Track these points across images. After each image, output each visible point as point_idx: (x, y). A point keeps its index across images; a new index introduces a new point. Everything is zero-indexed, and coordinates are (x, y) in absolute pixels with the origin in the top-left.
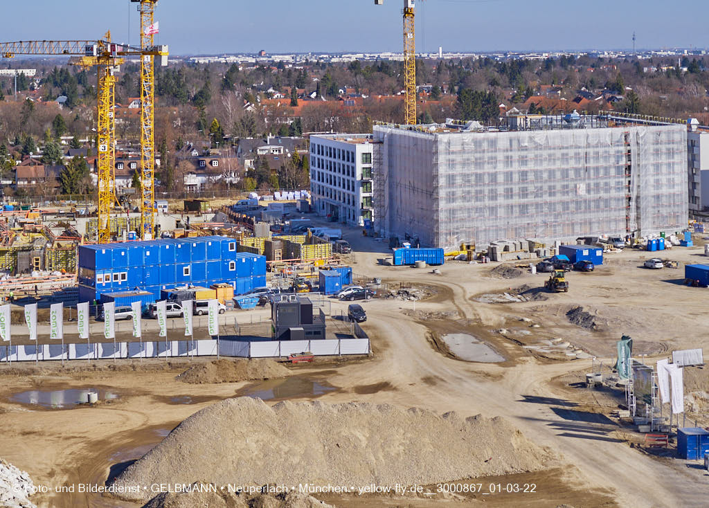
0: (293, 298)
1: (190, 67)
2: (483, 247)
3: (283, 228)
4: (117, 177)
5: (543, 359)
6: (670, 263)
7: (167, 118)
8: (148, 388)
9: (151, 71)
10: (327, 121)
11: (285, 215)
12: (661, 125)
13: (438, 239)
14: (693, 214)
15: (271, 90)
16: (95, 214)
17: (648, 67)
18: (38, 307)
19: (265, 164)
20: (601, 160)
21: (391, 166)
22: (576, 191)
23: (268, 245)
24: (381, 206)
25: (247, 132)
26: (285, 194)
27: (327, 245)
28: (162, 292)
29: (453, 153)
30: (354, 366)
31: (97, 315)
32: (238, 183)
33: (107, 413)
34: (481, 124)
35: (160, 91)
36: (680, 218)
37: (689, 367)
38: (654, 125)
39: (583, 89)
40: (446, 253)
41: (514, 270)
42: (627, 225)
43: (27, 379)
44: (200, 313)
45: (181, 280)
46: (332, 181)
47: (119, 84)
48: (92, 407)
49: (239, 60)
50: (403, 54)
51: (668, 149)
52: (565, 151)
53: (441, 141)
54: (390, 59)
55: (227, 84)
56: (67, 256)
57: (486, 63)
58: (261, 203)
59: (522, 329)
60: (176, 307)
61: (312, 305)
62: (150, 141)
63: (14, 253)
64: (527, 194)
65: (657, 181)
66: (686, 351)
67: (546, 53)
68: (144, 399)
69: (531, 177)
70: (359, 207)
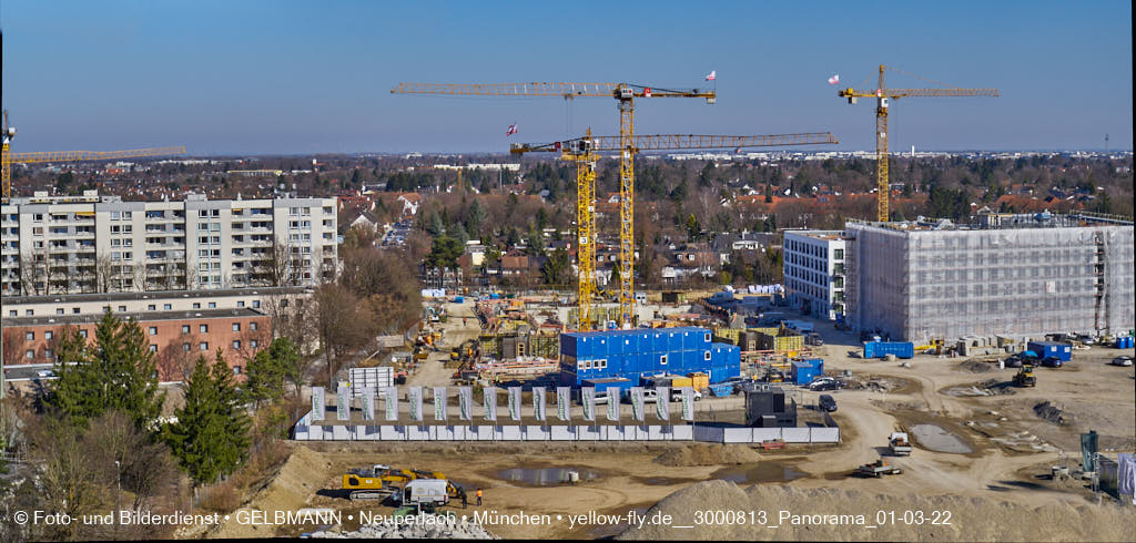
0: (766, 387)
1: (668, 163)
2: (952, 341)
3: (757, 321)
4: (597, 269)
5: (1009, 451)
7: (645, 212)
8: (627, 469)
9: (630, 167)
10: (800, 218)
11: (759, 308)
13: (908, 334)
15: (746, 187)
16: (576, 304)
18: (523, 390)
19: (740, 258)
20: (1072, 259)
21: (862, 261)
22: (1045, 289)
23: (742, 336)
24: (853, 301)
25: (723, 228)
26: (759, 287)
27: (799, 337)
28: (640, 378)
29: (924, 250)
30: (825, 453)
31: (576, 399)
32: (715, 275)
33: (587, 491)
34: (952, 222)
35: (639, 186)
38: (1125, 224)
39: (1055, 188)
40: (915, 347)
41: (982, 365)
42: (1096, 322)
43: (511, 457)
44: (677, 400)
45: (659, 369)
46: (805, 276)
47: (599, 180)
48: (574, 486)
49: (716, 157)
50: (876, 153)
52: (1035, 250)
53: (912, 238)
54: (863, 157)
56: (549, 343)
57: (958, 161)
58: (736, 296)
59: (989, 422)
60: (653, 393)
61: (784, 394)
62: (629, 235)
63: (500, 339)
64: (997, 291)
67: (1017, 152)
68: (622, 479)
69: (1001, 274)
70: (831, 302)
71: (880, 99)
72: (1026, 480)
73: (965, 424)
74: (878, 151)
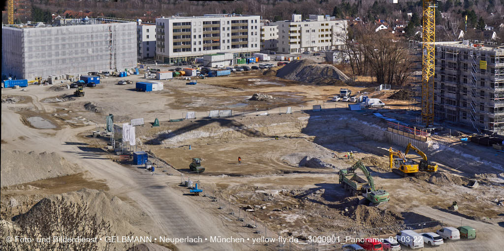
2: (46, 78)
5: (74, 126)
6: (129, 82)
12: (125, 22)
13: (25, 76)
14: (139, 60)
20: (99, 38)
22: (88, 52)
29: (31, 36)
34: (44, 23)
36: (134, 62)
37: (138, 126)
38: (122, 22)
40: (28, 81)
41: (60, 88)
42: (110, 66)
51: (129, 33)
52: (82, 35)
53: (25, 31)
59: (64, 113)
64: (65, 54)
65: (124, 47)
66: (137, 119)
69: (67, 46)
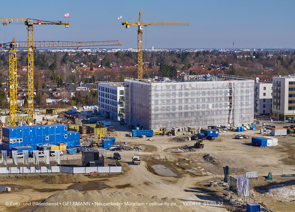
0: (91, 150)
1: (48, 53)
2: (169, 129)
3: (87, 121)
4: (18, 99)
5: (193, 175)
6: (246, 136)
7: (39, 75)
8: (31, 186)
9: (32, 55)
10: (105, 77)
11: (88, 116)
12: (244, 80)
13: (151, 126)
14: (256, 116)
15: (82, 64)
16: (9, 114)
17: (239, 56)
19: (79, 95)
20: (219, 94)
21: (132, 96)
22: (208, 107)
23: (80, 128)
24: (128, 112)
25: (72, 81)
26: (88, 107)
27: (105, 128)
28: (37, 146)
29: (157, 91)
30: (116, 177)
31: (10, 156)
32: (69, 102)
33: (14, 195)
34: (169, 79)
35: (36, 63)
36: (250, 118)
37: (252, 179)
38: (241, 80)
39: (212, 65)
40: (154, 132)
41: (182, 139)
42: (229, 121)
44: (53, 155)
45: (45, 142)
46: (107, 102)
47: (19, 60)
48: (8, 193)
49: (69, 51)
50: (137, 49)
51: (247, 90)
52: (204, 90)
53: (152, 86)
54: (132, 51)
55: (64, 61)
57: (172, 53)
58: (78, 111)
59: (185, 163)
60: (43, 153)
61: (99, 153)
62: (32, 84)
64: (188, 108)
65: (242, 103)
66: (251, 172)
67: (197, 49)
68: (30, 190)
69: (190, 101)
70: (118, 113)
71: (139, 26)
72: (200, 187)
73: (175, 164)
74: (138, 49)
